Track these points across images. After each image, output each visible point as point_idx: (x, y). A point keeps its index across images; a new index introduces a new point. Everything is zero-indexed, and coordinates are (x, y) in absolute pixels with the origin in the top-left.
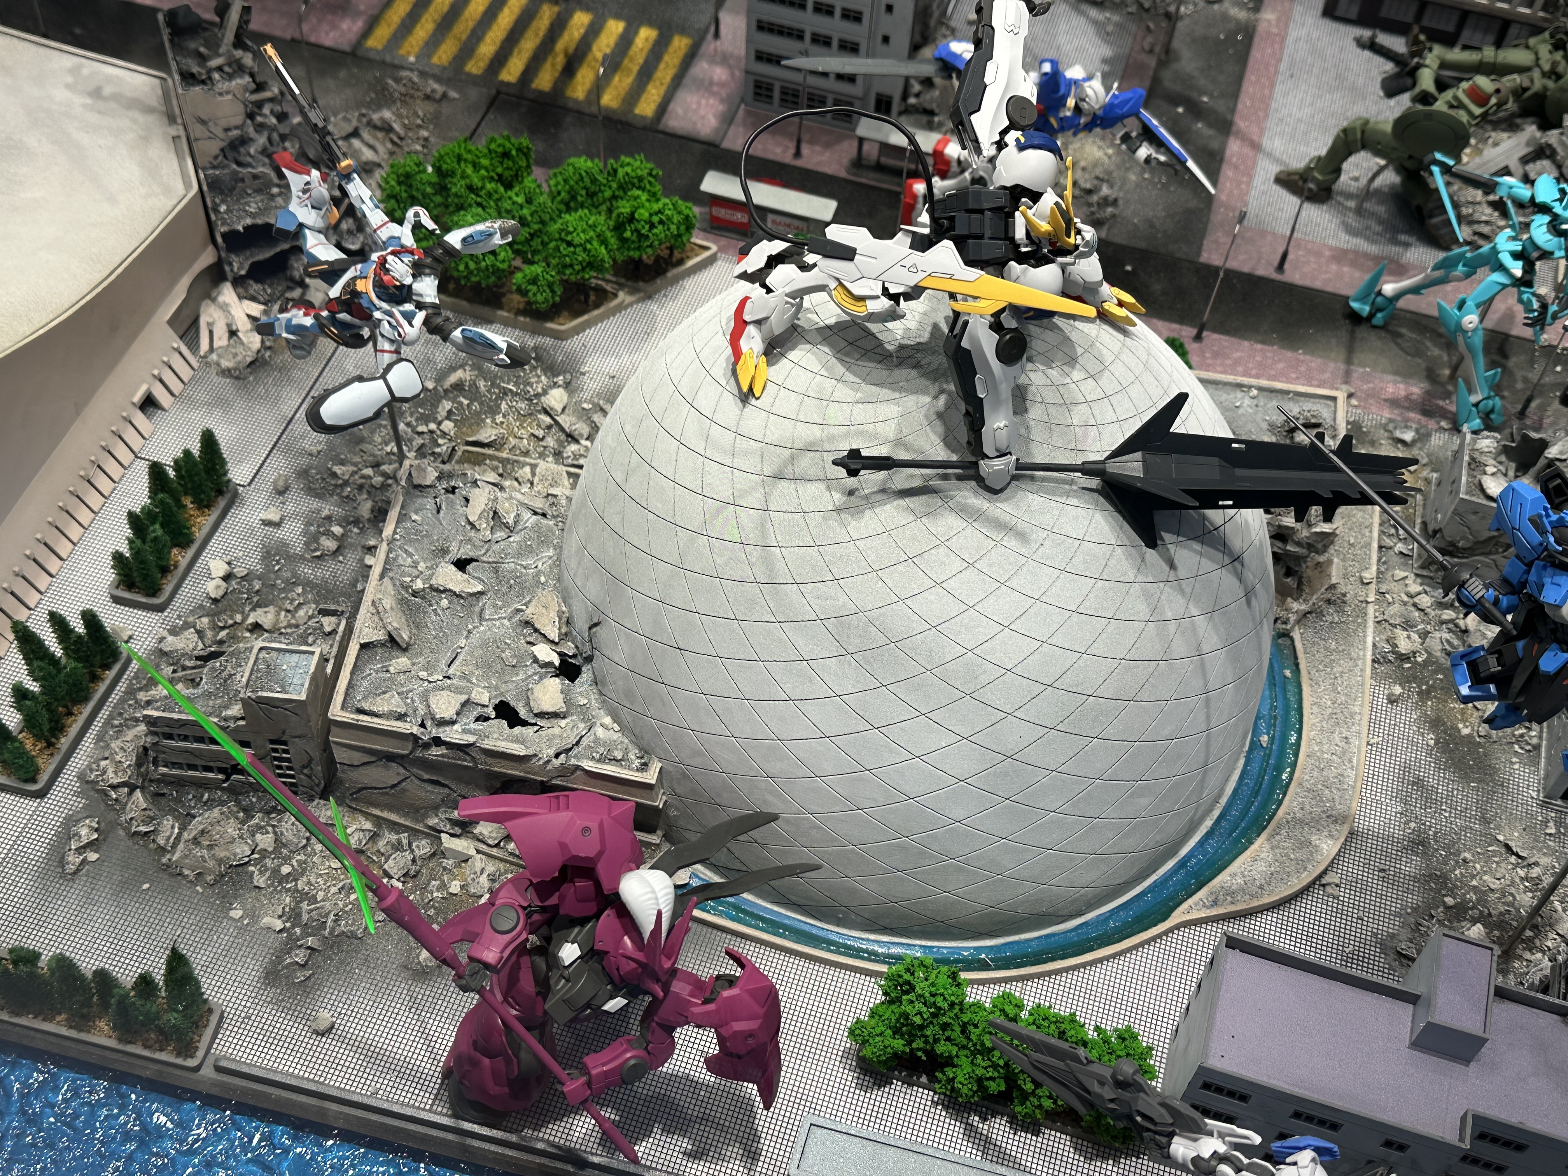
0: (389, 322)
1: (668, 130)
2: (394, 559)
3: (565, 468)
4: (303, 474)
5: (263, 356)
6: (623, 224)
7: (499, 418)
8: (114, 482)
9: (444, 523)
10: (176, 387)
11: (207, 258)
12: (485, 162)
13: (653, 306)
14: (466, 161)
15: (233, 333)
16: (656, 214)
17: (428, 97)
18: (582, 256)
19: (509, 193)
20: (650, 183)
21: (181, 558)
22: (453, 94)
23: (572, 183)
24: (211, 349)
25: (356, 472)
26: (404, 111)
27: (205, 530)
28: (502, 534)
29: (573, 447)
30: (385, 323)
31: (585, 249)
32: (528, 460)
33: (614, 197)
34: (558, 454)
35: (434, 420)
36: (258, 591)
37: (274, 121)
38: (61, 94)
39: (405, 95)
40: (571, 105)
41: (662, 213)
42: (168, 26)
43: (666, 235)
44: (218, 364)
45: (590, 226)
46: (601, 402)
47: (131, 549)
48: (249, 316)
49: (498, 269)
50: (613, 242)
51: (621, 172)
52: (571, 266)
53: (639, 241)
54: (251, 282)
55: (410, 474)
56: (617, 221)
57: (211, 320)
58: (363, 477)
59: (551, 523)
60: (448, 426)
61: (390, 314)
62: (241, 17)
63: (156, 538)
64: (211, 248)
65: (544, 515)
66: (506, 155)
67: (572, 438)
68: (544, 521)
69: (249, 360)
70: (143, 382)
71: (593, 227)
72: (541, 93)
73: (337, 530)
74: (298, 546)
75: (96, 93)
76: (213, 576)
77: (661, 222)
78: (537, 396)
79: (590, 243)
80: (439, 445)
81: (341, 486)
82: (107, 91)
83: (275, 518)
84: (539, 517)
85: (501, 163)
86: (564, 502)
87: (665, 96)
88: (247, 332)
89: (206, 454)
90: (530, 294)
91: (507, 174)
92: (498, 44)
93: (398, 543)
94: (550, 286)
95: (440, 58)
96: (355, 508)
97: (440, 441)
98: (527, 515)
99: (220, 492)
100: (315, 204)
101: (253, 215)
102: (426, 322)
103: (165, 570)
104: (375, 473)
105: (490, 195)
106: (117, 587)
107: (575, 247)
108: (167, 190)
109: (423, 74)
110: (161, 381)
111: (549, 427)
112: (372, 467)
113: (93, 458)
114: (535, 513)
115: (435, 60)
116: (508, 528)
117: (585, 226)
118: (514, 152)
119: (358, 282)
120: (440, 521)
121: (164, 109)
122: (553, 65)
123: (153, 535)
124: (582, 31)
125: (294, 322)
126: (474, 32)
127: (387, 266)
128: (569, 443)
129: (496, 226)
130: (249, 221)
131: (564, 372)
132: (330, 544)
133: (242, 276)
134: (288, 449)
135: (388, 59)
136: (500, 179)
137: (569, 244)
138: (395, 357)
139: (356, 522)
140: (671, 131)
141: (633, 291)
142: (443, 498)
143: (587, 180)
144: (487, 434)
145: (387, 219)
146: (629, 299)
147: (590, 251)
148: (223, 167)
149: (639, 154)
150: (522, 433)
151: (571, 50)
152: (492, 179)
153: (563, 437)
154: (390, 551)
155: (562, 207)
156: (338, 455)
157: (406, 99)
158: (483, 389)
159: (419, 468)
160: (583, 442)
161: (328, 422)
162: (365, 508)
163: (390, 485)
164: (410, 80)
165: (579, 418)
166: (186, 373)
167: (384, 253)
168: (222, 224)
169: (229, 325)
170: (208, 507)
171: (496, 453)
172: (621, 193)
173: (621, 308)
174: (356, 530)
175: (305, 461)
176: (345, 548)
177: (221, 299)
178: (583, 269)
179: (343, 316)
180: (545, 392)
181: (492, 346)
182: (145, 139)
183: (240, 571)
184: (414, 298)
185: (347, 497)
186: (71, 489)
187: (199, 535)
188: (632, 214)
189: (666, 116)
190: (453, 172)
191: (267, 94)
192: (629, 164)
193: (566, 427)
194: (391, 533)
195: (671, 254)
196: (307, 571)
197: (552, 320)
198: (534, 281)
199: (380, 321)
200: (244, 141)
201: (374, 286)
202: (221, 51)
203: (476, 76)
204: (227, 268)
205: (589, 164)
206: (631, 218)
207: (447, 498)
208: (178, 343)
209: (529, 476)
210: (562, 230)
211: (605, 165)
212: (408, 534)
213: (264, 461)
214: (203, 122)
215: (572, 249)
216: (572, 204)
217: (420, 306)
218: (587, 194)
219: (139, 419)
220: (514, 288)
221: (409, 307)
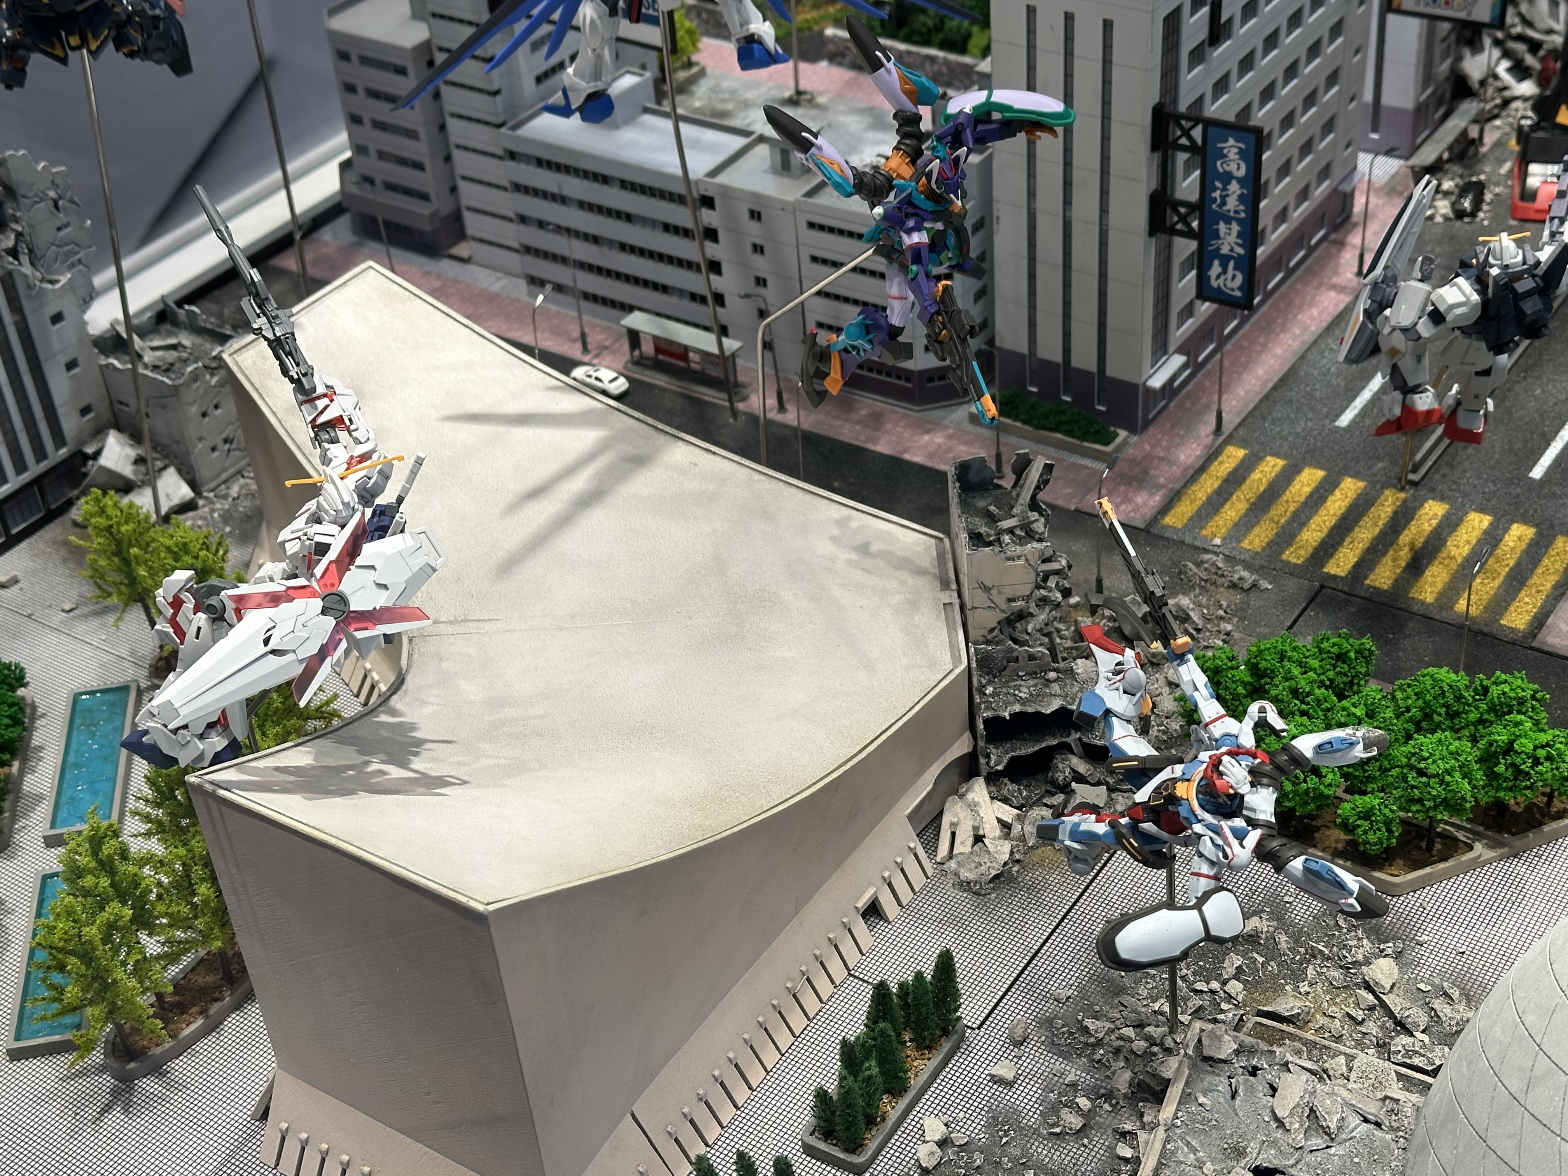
0: (1211, 838)
1: (1545, 648)
2: (1172, 1152)
3: (1392, 1066)
4: (1047, 1023)
5: (1010, 871)
6: (1495, 755)
7: (1304, 987)
8: (821, 1001)
9: (1240, 1113)
10: (906, 895)
11: (962, 747)
12: (1314, 663)
13: (1519, 867)
14: (1290, 659)
15: (978, 839)
16: (1543, 747)
17: (1233, 586)
18: (1437, 790)
19: (1345, 703)
20: (1533, 708)
21: (892, 1109)
22: (1266, 585)
23: (1428, 697)
24: (951, 856)
25: (1113, 1031)
26: (1204, 600)
27: (923, 1077)
28: (1319, 1141)
29: (1405, 1040)
30: (1207, 839)
31: (1442, 782)
32: (1341, 1047)
33: (1481, 721)
34: (1382, 1047)
35: (1219, 976)
36: (978, 1167)
37: (1059, 595)
38: (824, 547)
39: (1206, 581)
40: (1415, 608)
41: (1551, 747)
42: (958, 480)
43: (1554, 776)
44: (957, 874)
45: (1451, 753)
46: (1445, 984)
47: (840, 1086)
48: (999, 820)
49: (1322, 795)
50: (1479, 775)
51: (1495, 691)
52: (1420, 801)
53: (1516, 779)
54: (1006, 781)
55: (1200, 1041)
56: (1487, 751)
57: (955, 820)
58: (1121, 1038)
59: (1388, 1137)
60: (1235, 987)
61: (1217, 831)
62: (1041, 476)
63: (870, 1077)
64: (967, 734)
65: (1378, 1125)
66: (1341, 657)
67: (1402, 1027)
68: (1378, 1133)
69: (994, 873)
70: (870, 884)
71: (1455, 755)
72: (1378, 591)
73: (1084, 1103)
74: (1032, 1118)
75: (864, 549)
76: (927, 1139)
77: (1549, 758)
78: (1356, 963)
79: (1449, 774)
80: (1222, 1011)
81: (1093, 1045)
82: (875, 548)
83: (1009, 1075)
84: (1372, 1126)
85: (1335, 667)
86: (1409, 1111)
87: (1543, 607)
88: (994, 839)
89: (939, 981)
90: (1360, 831)
91: (1340, 680)
92: (1326, 531)
93: (1178, 1131)
94: (1388, 823)
95: (1251, 543)
96: (1108, 1077)
97: (1224, 1006)
98: (1354, 1120)
99: (946, 1033)
100: (1129, 689)
101: (1023, 702)
102: (1259, 845)
103: (871, 1122)
104: (1137, 1035)
105: (1319, 702)
106: (811, 1135)
107: (1429, 777)
108: (933, 664)
109: (1228, 558)
110: (890, 885)
111: (1372, 1008)
112: (1134, 1027)
113: (803, 969)
114: (1366, 1120)
115: (1245, 544)
116: (1329, 1135)
117: (1445, 753)
118: (1352, 655)
119: (1179, 785)
120: (1235, 1110)
121: (937, 571)
122: (1394, 560)
123: (867, 1073)
124: (1434, 522)
125: (1083, 827)
126: (1295, 515)
127: (1221, 768)
128: (1398, 1033)
129: (1359, 734)
130: (1017, 708)
131: (1394, 939)
132: (1074, 1121)
133: (998, 772)
134: (1030, 989)
135: (1188, 539)
136: (1330, 685)
137: (1421, 773)
138: (1213, 883)
139: (1109, 1096)
140: (1550, 650)
141: (1493, 845)
142: (1241, 1080)
143: (1450, 696)
144: (1287, 1005)
145: (1223, 712)
146: (1488, 854)
147: (1448, 784)
148: (997, 644)
149: (1519, 672)
150: (1333, 1010)
151: (1419, 543)
152: (1322, 684)
153: (1390, 1024)
154: (1167, 1141)
155: (1411, 727)
156: (1091, 1005)
157: (1207, 585)
158: (1283, 946)
159: (1213, 1035)
160: (1418, 1034)
161: (1124, 955)
162: (1123, 1080)
163: (1154, 1054)
164: (1214, 564)
165: (1414, 1001)
166: (919, 881)
167: (1218, 752)
168: (986, 709)
169: (976, 828)
170: (930, 1048)
171: (1298, 1032)
172: (1492, 717)
173: (1476, 864)
174: (1107, 1107)
175: (1050, 1008)
176: (1092, 1128)
177: (970, 796)
178: (1436, 807)
179: (1148, 826)
180: (1367, 962)
181: (1341, 885)
182: (913, 604)
183: (960, 1138)
184: (1245, 812)
185: (1099, 1061)
186: (775, 1002)
187: (915, 1083)
188: (1511, 743)
189: (1545, 630)
190: (1273, 671)
191: (1055, 566)
192: (1506, 682)
193: (1396, 1010)
194: (1171, 1116)
195: (1549, 803)
196: (1041, 1151)
197: (1380, 868)
198: (1367, 815)
199: (1199, 836)
200: (1022, 616)
201: (1197, 793)
202: (1015, 511)
203: (1296, 566)
204: (983, 761)
205: (1453, 676)
206: (1509, 749)
207: (1247, 1080)
208: (915, 843)
209: (1344, 1069)
210: (1414, 754)
211: (1472, 682)
212: (1193, 1121)
213: (1000, 1001)
214: (986, 589)
215: (1424, 779)
216: (1424, 724)
217: (1253, 823)
218: (1447, 713)
219: (860, 928)
220: (1339, 820)
221: (1239, 822)
